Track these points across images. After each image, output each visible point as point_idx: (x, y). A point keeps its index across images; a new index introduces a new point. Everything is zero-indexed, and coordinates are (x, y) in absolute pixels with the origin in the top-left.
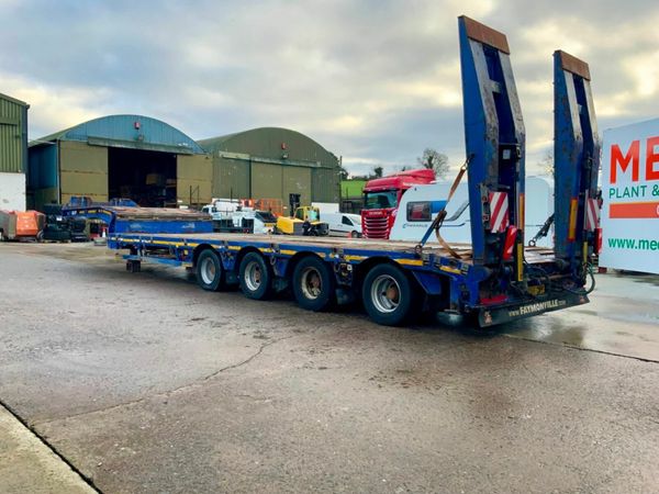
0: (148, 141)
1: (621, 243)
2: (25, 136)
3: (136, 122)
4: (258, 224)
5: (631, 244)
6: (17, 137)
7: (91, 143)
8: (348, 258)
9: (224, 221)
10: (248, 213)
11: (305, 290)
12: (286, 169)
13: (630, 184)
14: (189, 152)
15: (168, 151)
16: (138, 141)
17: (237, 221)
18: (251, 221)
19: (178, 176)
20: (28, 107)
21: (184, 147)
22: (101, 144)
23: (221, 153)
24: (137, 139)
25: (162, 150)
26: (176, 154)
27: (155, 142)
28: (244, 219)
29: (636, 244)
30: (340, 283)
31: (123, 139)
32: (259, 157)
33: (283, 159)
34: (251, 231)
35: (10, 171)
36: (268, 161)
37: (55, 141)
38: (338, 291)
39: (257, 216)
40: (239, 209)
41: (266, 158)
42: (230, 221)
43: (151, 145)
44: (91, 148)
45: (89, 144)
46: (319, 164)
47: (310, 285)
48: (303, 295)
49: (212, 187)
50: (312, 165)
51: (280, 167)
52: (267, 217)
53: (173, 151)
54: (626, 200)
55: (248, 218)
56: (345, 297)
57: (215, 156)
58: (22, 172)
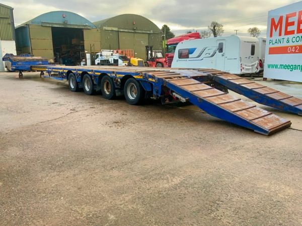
0: (69, 23)
1: (273, 66)
2: (13, 23)
3: (63, 14)
4: (120, 61)
5: (276, 67)
6: (9, 24)
7: (43, 25)
8: (118, 76)
9: (105, 60)
10: (116, 56)
11: (106, 90)
12: (136, 35)
13: (278, 38)
14: (89, 28)
15: (79, 28)
16: (65, 23)
17: (111, 60)
18: (117, 60)
19: (85, 39)
20: (13, 9)
21: (86, 26)
22: (48, 25)
23: (104, 28)
24: (64, 22)
25: (76, 27)
26: (83, 29)
27: (73, 23)
28: (114, 60)
29: (279, 67)
30: (116, 87)
31: (58, 22)
32: (122, 29)
33: (134, 30)
34: (117, 65)
35: (8, 40)
36: (127, 31)
37: (27, 25)
38: (116, 90)
39: (120, 58)
40: (112, 55)
41: (126, 29)
42: (108, 60)
43: (71, 25)
44: (43, 28)
45: (42, 26)
46: (152, 32)
47: (107, 88)
48: (105, 92)
49: (101, 44)
50: (149, 32)
51: (133, 34)
52: (124, 58)
53: (81, 27)
54: (276, 45)
55: (116, 59)
56: (120, 93)
57: (101, 29)
58: (14, 40)
